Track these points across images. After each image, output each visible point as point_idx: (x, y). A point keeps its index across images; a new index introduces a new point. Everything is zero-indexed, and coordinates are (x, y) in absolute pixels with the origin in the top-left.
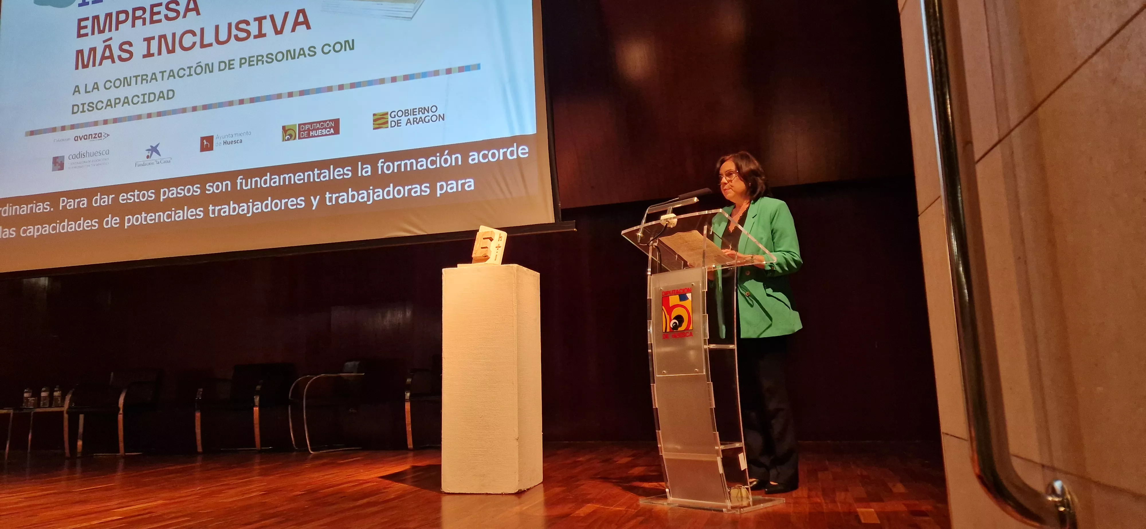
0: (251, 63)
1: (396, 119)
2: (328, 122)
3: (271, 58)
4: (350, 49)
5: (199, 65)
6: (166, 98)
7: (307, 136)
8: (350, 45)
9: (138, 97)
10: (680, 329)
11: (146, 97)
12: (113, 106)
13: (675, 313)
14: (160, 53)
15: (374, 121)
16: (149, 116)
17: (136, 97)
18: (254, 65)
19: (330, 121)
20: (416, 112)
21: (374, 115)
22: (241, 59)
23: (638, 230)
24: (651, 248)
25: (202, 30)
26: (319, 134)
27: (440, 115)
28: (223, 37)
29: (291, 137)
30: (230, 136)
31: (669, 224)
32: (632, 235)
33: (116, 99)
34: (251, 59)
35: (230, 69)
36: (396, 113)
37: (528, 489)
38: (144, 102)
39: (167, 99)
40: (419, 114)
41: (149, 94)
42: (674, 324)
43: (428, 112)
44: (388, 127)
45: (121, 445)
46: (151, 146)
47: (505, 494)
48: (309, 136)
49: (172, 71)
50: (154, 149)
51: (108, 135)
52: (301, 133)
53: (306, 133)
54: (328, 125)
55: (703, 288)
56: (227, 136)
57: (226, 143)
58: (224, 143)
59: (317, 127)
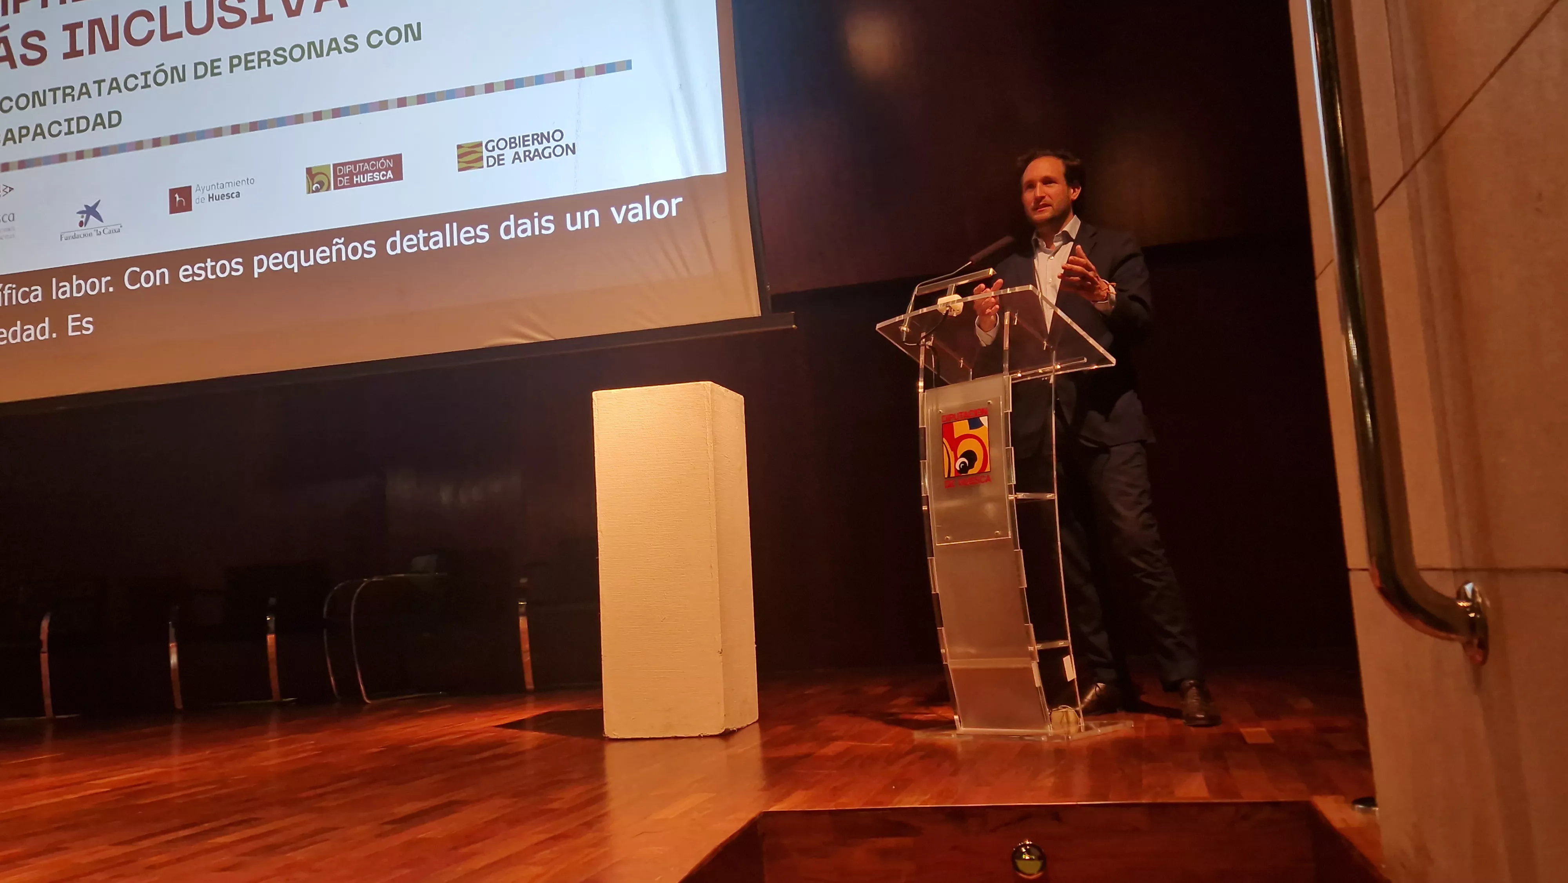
0: (250, 65)
1: (495, 154)
2: (382, 160)
3: (282, 56)
4: (415, 39)
5: (160, 69)
6: (107, 126)
7: (348, 184)
8: (413, 32)
9: (60, 124)
10: (970, 472)
11: (74, 124)
12: (17, 140)
13: (963, 447)
14: (92, 50)
15: (459, 156)
16: (80, 155)
17: (56, 125)
18: (254, 68)
19: (386, 158)
20: (529, 140)
21: (459, 147)
22: (232, 58)
23: (901, 322)
24: (922, 349)
25: (163, 10)
26: (369, 181)
27: (567, 146)
28: (199, 21)
29: (322, 186)
30: (219, 186)
31: (951, 311)
32: (894, 329)
33: (21, 129)
34: (249, 58)
35: (213, 74)
36: (495, 144)
37: (739, 730)
38: (70, 132)
39: (109, 127)
40: (533, 144)
41: (79, 119)
42: (962, 465)
43: (548, 141)
44: (482, 167)
45: (48, 701)
46: (86, 206)
47: (705, 737)
48: (352, 184)
49: (115, 79)
50: (91, 211)
51: (11, 189)
52: (339, 179)
53: (347, 179)
54: (382, 164)
55: (1005, 407)
56: (213, 186)
57: (213, 198)
58: (209, 198)
59: (365, 168)
